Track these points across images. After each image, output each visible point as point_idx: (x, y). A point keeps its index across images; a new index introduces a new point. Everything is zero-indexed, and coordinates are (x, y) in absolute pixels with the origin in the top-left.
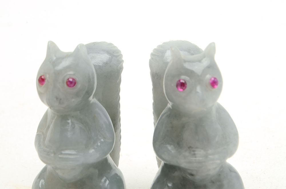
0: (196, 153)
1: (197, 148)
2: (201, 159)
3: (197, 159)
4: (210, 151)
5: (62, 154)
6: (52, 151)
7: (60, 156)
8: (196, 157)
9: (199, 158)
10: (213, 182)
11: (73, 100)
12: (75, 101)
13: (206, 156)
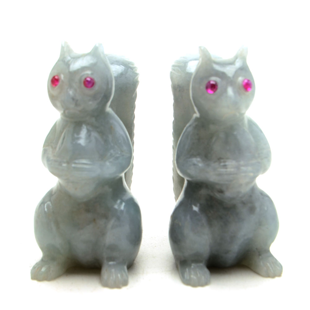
0: (227, 163)
1: (228, 158)
2: (232, 170)
3: (228, 170)
4: (242, 163)
5: (75, 163)
6: (65, 160)
7: (73, 165)
8: (226, 168)
9: (230, 170)
10: (244, 203)
11: (91, 103)
12: (92, 105)
13: (238, 168)
